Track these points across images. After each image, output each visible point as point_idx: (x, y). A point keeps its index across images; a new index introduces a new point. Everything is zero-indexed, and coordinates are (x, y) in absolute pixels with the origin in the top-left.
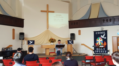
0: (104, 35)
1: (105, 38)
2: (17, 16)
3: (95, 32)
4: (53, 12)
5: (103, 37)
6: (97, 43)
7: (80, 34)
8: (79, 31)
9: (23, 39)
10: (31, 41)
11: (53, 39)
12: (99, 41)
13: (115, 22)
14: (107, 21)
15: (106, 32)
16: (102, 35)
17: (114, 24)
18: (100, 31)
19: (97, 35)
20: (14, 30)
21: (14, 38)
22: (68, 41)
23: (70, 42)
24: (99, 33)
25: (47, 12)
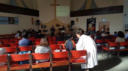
0: (94, 21)
1: (94, 23)
2: (34, 8)
3: (87, 19)
4: (59, 5)
5: (92, 23)
6: (89, 27)
7: (77, 21)
8: (77, 19)
9: (39, 25)
10: (44, 26)
11: (58, 25)
12: (90, 25)
13: (102, 12)
14: (96, 11)
15: (95, 19)
16: (92, 21)
17: (101, 14)
18: (91, 19)
19: (89, 22)
20: (32, 18)
21: (33, 24)
22: (69, 26)
23: (70, 26)
24: (90, 20)
25: (55, 5)
